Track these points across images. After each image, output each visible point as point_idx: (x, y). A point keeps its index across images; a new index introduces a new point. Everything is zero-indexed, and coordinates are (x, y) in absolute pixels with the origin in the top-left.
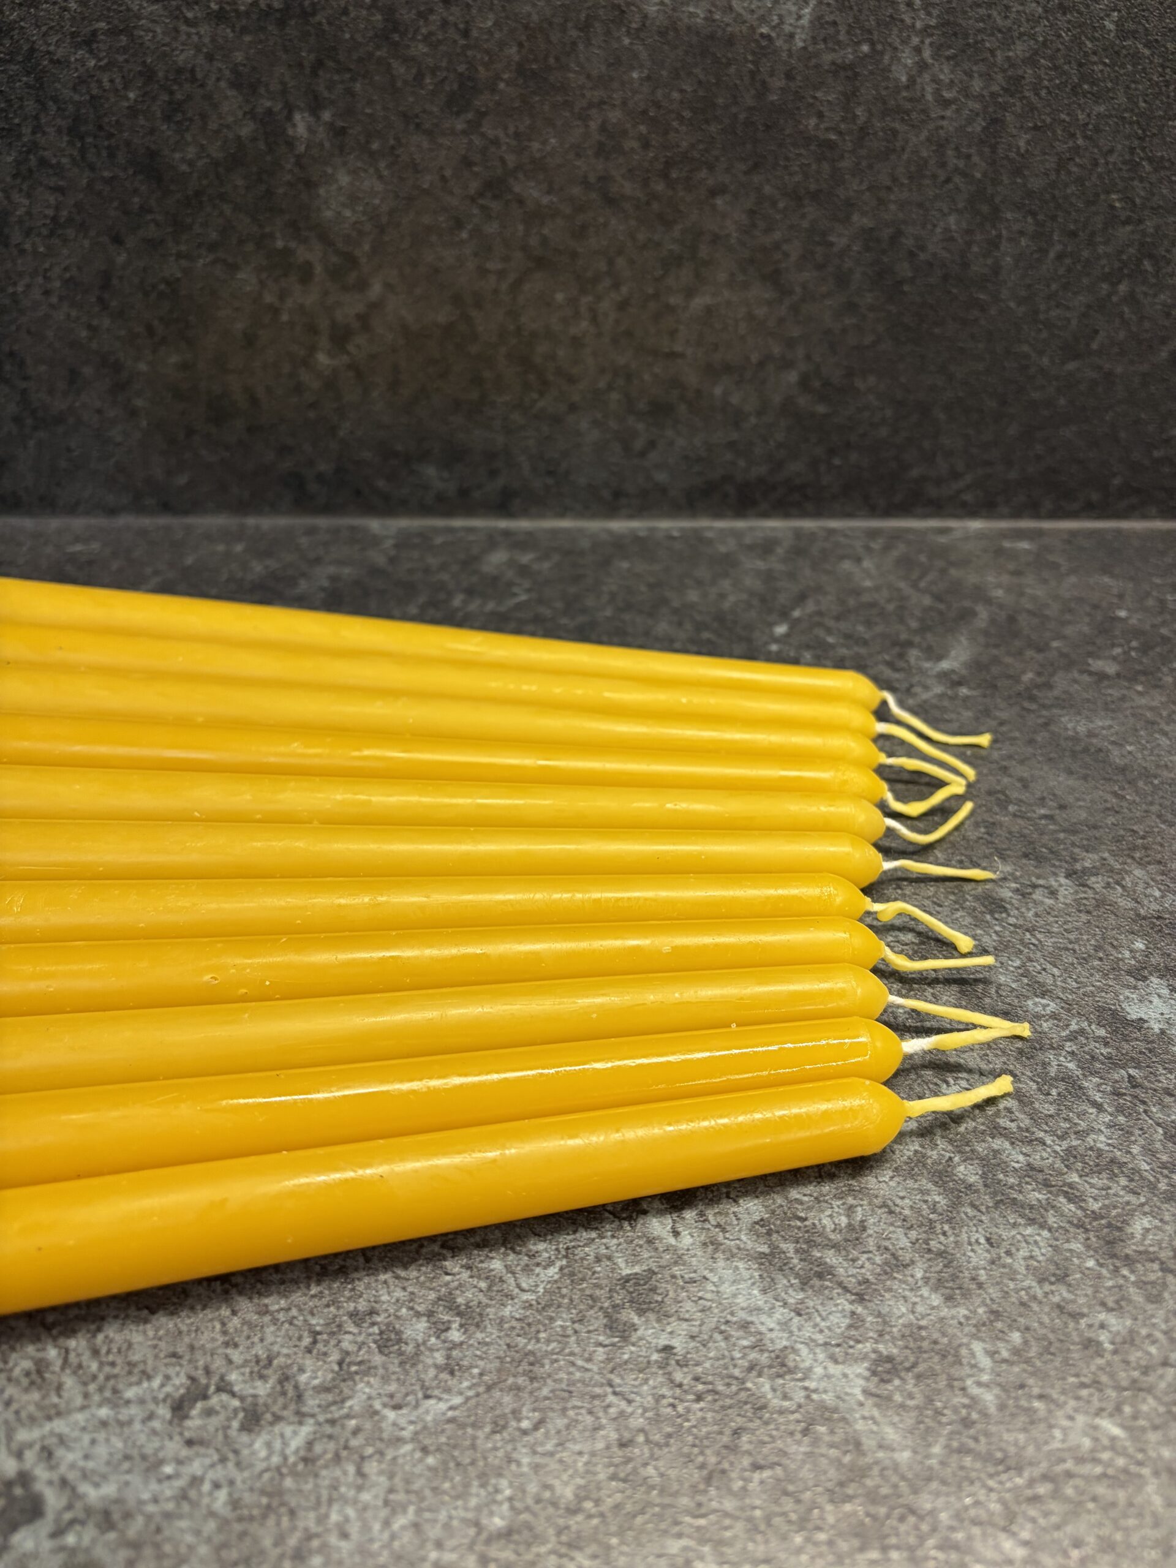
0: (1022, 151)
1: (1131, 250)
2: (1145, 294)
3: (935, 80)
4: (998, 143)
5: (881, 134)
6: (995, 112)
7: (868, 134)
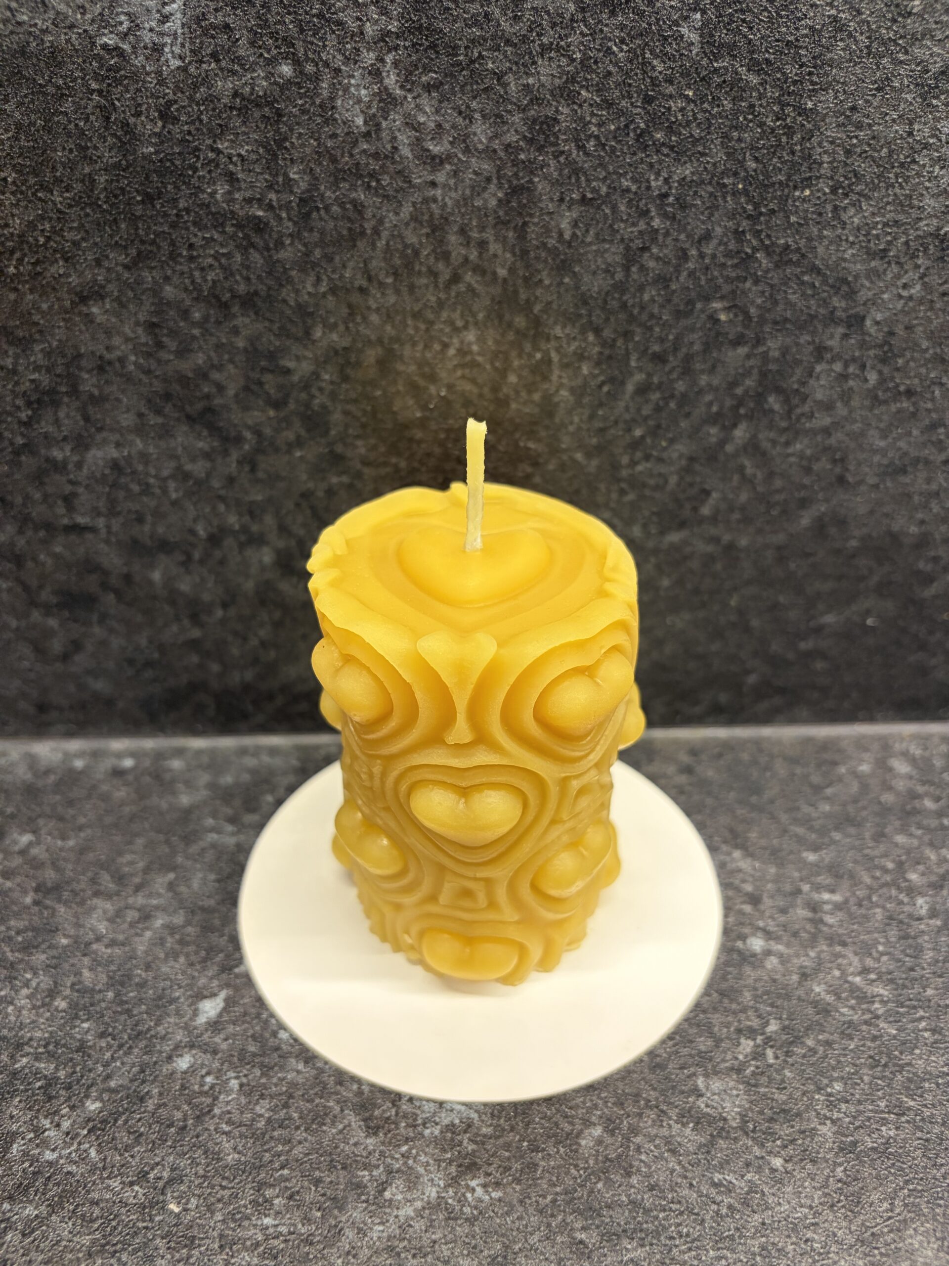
0: (567, 236)
1: (749, 382)
2: (774, 443)
3: (411, 124)
4: (525, 224)
5: (335, 208)
6: (516, 175)
7: (318, 209)
